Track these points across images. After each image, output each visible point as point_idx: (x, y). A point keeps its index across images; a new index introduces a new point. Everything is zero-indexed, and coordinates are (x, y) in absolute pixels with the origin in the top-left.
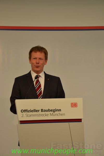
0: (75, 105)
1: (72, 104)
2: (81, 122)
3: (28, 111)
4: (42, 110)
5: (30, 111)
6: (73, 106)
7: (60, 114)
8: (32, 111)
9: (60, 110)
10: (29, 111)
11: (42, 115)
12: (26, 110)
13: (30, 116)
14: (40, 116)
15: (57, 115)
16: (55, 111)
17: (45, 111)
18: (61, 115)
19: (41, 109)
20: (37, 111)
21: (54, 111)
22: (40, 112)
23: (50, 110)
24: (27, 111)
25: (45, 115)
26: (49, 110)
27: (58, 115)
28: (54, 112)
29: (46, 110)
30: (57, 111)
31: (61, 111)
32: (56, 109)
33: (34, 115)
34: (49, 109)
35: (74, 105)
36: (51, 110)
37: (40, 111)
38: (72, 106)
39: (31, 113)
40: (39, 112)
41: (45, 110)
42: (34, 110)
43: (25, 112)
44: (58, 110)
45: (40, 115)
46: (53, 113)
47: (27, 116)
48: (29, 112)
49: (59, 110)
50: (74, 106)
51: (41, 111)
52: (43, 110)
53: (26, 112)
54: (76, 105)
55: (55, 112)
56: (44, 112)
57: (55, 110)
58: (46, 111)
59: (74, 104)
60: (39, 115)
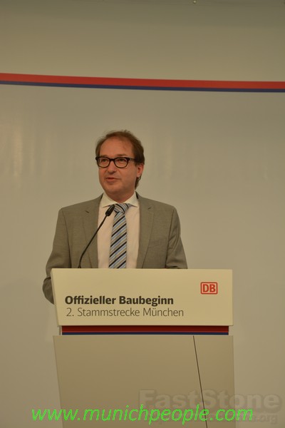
0: (211, 288)
1: (203, 285)
2: (227, 334)
3: (85, 301)
4: (122, 300)
5: (89, 301)
6: (206, 290)
7: (170, 312)
8: (95, 301)
9: (172, 300)
10: (88, 299)
11: (122, 313)
12: (79, 299)
13: (90, 313)
14: (116, 314)
15: (163, 313)
16: (157, 302)
17: (130, 301)
18: (173, 313)
19: (121, 297)
20: (108, 301)
21: (155, 302)
22: (117, 305)
23: (143, 299)
24: (83, 299)
25: (129, 313)
26: (140, 300)
27: (166, 313)
28: (154, 304)
29: (134, 299)
30: (162, 303)
31: (172, 303)
32: (161, 298)
33: (100, 313)
34: (140, 297)
35: (209, 288)
36: (147, 301)
37: (117, 301)
38: (203, 292)
39: (92, 307)
40: (113, 303)
41: (130, 299)
42: (101, 297)
43: (75, 303)
44: (165, 299)
45: (116, 312)
46: (152, 307)
47: (82, 314)
48: (86, 303)
49: (169, 299)
50: (209, 292)
51: (121, 303)
52: (124, 298)
53: (79, 303)
54: (215, 288)
55: (157, 305)
56: (128, 303)
57: (156, 299)
58: (134, 303)
59: (209, 284)
60: (113, 312)
